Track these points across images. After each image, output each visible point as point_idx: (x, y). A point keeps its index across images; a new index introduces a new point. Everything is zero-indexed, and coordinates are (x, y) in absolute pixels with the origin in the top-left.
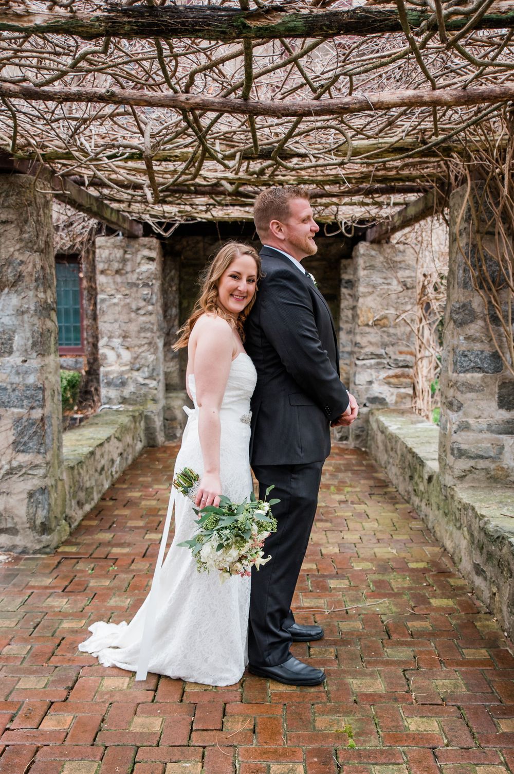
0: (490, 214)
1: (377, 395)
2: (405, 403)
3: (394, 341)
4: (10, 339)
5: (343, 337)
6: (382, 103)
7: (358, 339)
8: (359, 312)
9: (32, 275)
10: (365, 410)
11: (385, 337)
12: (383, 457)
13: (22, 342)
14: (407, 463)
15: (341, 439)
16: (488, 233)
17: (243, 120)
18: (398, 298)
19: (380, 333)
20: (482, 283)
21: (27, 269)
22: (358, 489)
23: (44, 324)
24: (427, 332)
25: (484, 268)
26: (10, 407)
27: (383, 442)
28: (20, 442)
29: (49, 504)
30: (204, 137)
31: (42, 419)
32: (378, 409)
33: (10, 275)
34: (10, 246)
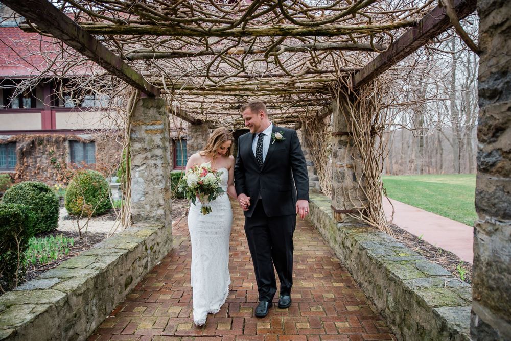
33: (200, 146)
34: (200, 140)
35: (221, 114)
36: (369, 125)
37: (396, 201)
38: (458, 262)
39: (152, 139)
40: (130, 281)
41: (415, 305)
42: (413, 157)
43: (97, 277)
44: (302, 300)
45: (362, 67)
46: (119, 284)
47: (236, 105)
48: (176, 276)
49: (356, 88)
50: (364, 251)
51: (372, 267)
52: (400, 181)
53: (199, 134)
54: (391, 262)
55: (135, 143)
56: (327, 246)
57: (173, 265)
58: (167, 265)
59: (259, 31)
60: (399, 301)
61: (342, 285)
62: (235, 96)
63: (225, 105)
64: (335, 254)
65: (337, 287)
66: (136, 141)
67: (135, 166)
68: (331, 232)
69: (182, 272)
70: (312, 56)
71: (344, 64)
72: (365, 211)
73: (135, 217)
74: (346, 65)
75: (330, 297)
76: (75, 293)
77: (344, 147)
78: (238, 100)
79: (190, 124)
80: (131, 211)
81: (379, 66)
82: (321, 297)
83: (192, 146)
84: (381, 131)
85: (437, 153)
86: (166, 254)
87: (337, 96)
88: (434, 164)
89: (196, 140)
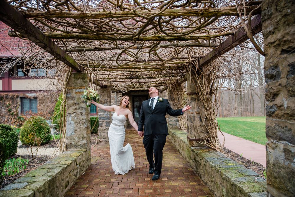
26: (105, 120)
33: (106, 101)
34: (106, 97)
35: (119, 81)
36: (208, 88)
37: (226, 133)
38: (264, 169)
39: (79, 98)
40: (68, 184)
41: (238, 193)
42: (236, 106)
43: (50, 181)
44: (172, 193)
45: (204, 55)
46: (62, 186)
47: (129, 76)
48: (95, 181)
49: (201, 67)
50: (208, 163)
51: (213, 172)
52: (228, 121)
53: (105, 93)
54: (223, 169)
55: (69, 100)
56: (185, 161)
57: (92, 174)
58: (88, 174)
59: (147, 38)
60: (229, 191)
61: (195, 184)
62: (129, 71)
63: (122, 76)
64: (190, 166)
65: (192, 185)
66: (70, 99)
67: (69, 114)
68: (188, 153)
69: (99, 178)
70: (175, 49)
71: (194, 54)
72: (207, 139)
73: (69, 145)
74: (195, 55)
75: (188, 191)
76: (38, 190)
77: (194, 101)
78: (130, 74)
79: (99, 87)
80: (66, 141)
81: (214, 55)
82: (183, 191)
83: (101, 101)
84: (216, 92)
85: (251, 103)
86: (87, 167)
87: (189, 71)
88: (249, 110)
89: (103, 98)
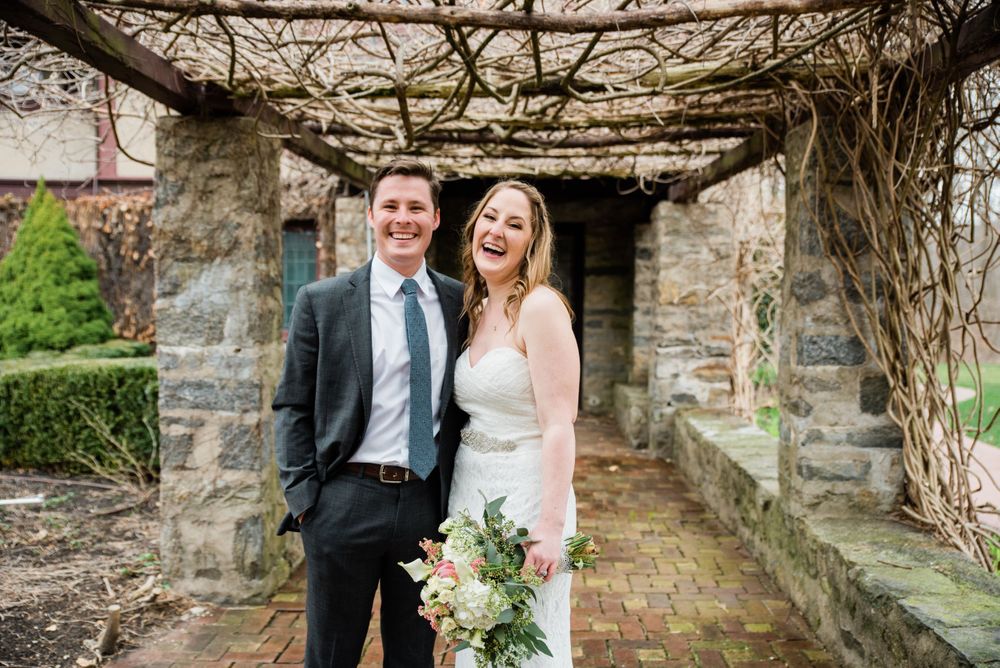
0: (843, 158)
1: (684, 391)
2: (720, 402)
3: (705, 324)
4: (220, 322)
5: (638, 318)
6: (709, 12)
7: (660, 321)
8: (660, 287)
9: (250, 242)
10: (669, 411)
11: (693, 316)
12: (695, 472)
13: (235, 327)
14: (731, 482)
15: (640, 446)
16: (840, 183)
17: (523, 41)
18: (709, 269)
19: (687, 313)
20: (834, 248)
21: (246, 234)
22: (665, 515)
23: (265, 302)
24: (746, 312)
25: (837, 227)
26: (217, 410)
27: (695, 452)
28: (228, 456)
29: (263, 538)
30: (474, 62)
31: (258, 426)
32: (687, 410)
33: (223, 241)
34: (225, 205)
53: (218, 169)
83: (179, 240)
89: (201, 207)
